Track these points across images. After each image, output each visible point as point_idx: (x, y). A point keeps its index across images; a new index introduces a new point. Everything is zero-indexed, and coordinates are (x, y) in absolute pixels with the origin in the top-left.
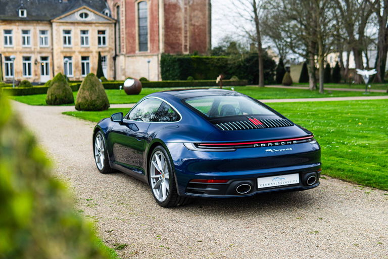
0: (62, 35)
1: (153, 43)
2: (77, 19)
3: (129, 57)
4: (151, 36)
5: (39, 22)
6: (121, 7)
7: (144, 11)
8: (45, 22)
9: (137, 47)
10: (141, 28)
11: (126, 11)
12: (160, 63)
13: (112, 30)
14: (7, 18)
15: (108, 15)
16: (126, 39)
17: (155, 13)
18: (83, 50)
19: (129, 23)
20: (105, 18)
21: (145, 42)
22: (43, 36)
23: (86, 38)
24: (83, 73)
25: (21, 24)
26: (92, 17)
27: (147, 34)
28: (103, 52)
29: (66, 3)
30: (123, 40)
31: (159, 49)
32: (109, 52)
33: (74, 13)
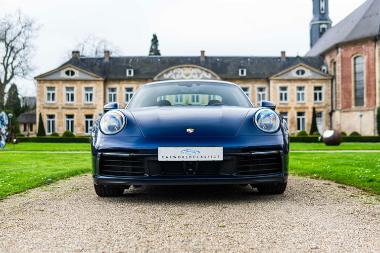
0: (279, 92)
1: (370, 97)
2: (293, 76)
3: (344, 112)
4: (367, 90)
5: (258, 80)
6: (337, 62)
7: (360, 65)
8: (263, 80)
9: (353, 102)
10: (357, 83)
11: (342, 66)
12: (376, 117)
13: (329, 86)
14: (228, 77)
15: (326, 71)
16: (342, 94)
17: (372, 67)
18: (299, 106)
19: (345, 79)
20: (321, 74)
21: (361, 97)
22: (261, 93)
23: (303, 94)
24: (299, 129)
25: (240, 82)
26: (308, 74)
27: (363, 89)
28: (318, 108)
29: (284, 62)
30: (339, 95)
31: (375, 104)
32: (325, 107)
33: (290, 70)
